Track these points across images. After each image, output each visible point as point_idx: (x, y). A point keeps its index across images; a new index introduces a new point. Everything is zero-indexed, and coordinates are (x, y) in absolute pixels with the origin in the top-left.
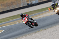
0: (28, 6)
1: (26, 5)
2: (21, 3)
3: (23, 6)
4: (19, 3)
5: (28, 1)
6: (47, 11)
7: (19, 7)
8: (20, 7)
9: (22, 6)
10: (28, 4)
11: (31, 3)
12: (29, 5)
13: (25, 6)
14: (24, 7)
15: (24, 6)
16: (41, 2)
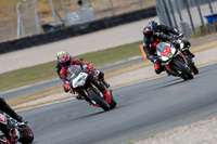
0: (49, 34)
1: (39, 31)
2: (15, 21)
3: (24, 36)
4: (5, 23)
5: (45, 13)
6: (136, 61)
7: (5, 40)
8: (12, 39)
9: (18, 37)
10: (46, 27)
11: (60, 23)
12: (52, 30)
13: (34, 37)
14: (28, 38)
15: (30, 35)
16: (106, 19)
